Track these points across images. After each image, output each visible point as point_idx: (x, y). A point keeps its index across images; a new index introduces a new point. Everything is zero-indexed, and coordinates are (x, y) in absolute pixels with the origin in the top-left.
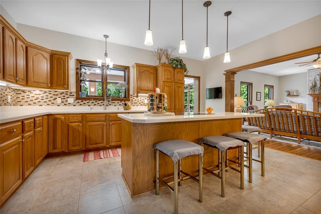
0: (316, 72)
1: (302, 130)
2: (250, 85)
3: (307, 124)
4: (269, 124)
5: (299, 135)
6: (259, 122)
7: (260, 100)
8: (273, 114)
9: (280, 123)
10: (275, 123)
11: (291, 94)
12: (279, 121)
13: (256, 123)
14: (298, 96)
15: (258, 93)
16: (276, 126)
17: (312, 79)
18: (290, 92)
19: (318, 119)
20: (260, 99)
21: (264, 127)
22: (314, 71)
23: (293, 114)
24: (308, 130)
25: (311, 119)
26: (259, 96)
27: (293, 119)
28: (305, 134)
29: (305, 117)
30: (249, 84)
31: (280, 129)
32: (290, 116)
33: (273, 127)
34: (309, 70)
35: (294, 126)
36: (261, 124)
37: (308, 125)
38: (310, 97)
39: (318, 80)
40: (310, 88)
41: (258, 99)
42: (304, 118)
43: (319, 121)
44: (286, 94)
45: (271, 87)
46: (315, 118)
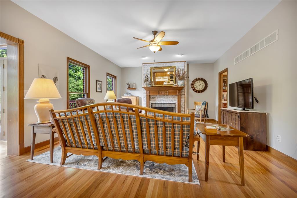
0: (147, 66)
1: (146, 147)
2: (86, 68)
3: (153, 136)
4: (96, 138)
5: (142, 155)
6: (79, 136)
7: (101, 92)
8: (101, 118)
9: (113, 136)
10: (105, 137)
11: (131, 87)
12: (111, 131)
13: (74, 137)
14: (135, 89)
15: (98, 82)
16: (107, 142)
17: (145, 72)
18: (130, 85)
19: (168, 126)
20: (101, 90)
21: (88, 144)
22: (146, 65)
23: (133, 116)
24: (153, 146)
25: (159, 126)
26: (99, 86)
27: (133, 127)
28: (149, 154)
29: (151, 122)
30: (86, 66)
31: (114, 147)
32: (128, 120)
33: (102, 144)
34: (143, 64)
35: (135, 140)
36: (82, 140)
37: (154, 138)
38: (145, 90)
39: (149, 75)
40: (144, 82)
41: (98, 90)
42: (149, 124)
43: (169, 128)
44: (127, 86)
45: (114, 78)
46: (164, 123)
